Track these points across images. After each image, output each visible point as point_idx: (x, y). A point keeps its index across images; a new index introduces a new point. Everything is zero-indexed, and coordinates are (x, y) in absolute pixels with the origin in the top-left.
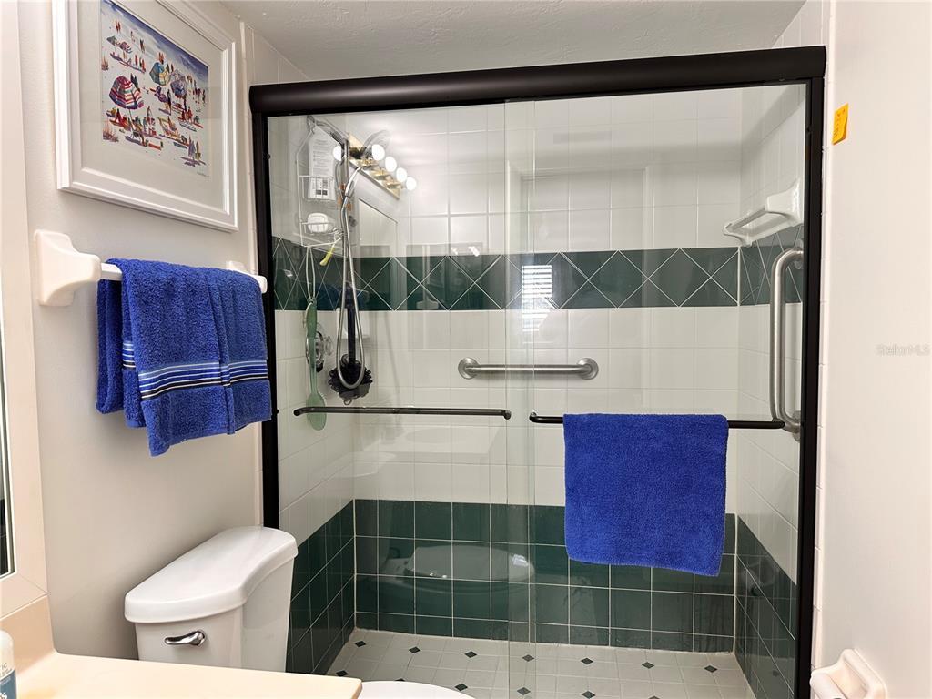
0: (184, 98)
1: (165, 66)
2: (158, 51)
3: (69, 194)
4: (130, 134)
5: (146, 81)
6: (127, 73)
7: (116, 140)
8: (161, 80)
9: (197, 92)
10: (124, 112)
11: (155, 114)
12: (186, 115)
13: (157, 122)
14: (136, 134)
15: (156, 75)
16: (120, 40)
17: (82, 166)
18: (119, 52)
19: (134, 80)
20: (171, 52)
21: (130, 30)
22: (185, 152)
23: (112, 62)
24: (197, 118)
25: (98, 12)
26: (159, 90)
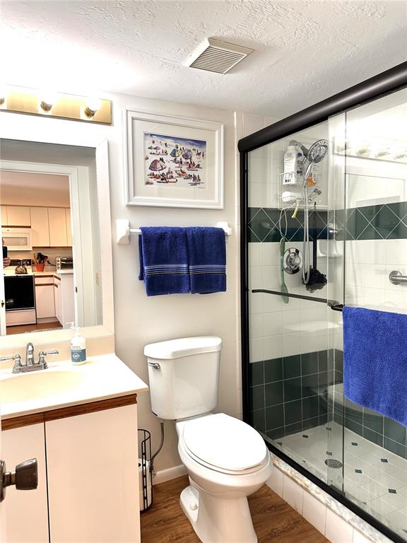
0: (191, 159)
1: (179, 148)
2: (175, 144)
3: (129, 206)
4: (159, 180)
5: (168, 158)
6: (158, 158)
7: (152, 184)
8: (177, 155)
9: (199, 154)
10: (155, 173)
11: (173, 169)
12: (191, 166)
13: (174, 172)
14: (162, 180)
15: (173, 154)
16: (154, 146)
17: (134, 196)
18: (154, 151)
19: (162, 160)
20: (182, 142)
21: (159, 141)
22: (191, 181)
23: (150, 156)
24: (198, 165)
25: (143, 139)
26: (175, 159)
